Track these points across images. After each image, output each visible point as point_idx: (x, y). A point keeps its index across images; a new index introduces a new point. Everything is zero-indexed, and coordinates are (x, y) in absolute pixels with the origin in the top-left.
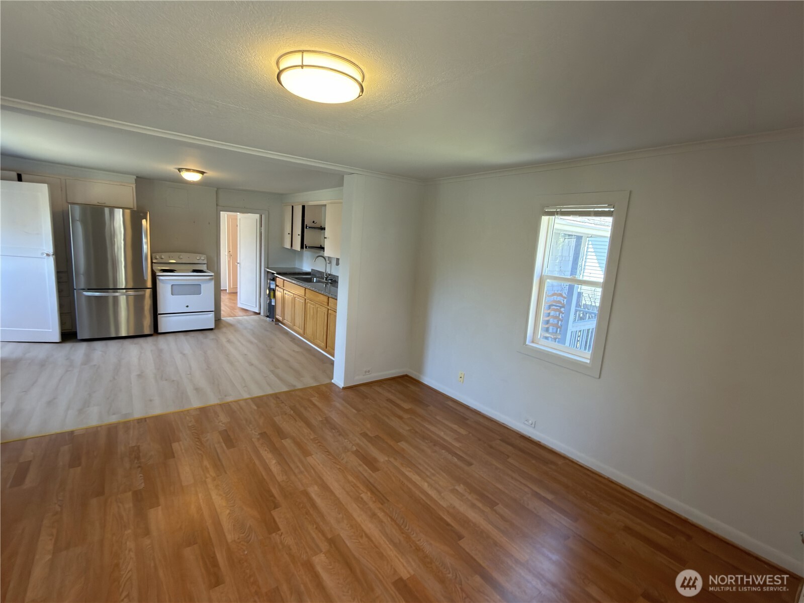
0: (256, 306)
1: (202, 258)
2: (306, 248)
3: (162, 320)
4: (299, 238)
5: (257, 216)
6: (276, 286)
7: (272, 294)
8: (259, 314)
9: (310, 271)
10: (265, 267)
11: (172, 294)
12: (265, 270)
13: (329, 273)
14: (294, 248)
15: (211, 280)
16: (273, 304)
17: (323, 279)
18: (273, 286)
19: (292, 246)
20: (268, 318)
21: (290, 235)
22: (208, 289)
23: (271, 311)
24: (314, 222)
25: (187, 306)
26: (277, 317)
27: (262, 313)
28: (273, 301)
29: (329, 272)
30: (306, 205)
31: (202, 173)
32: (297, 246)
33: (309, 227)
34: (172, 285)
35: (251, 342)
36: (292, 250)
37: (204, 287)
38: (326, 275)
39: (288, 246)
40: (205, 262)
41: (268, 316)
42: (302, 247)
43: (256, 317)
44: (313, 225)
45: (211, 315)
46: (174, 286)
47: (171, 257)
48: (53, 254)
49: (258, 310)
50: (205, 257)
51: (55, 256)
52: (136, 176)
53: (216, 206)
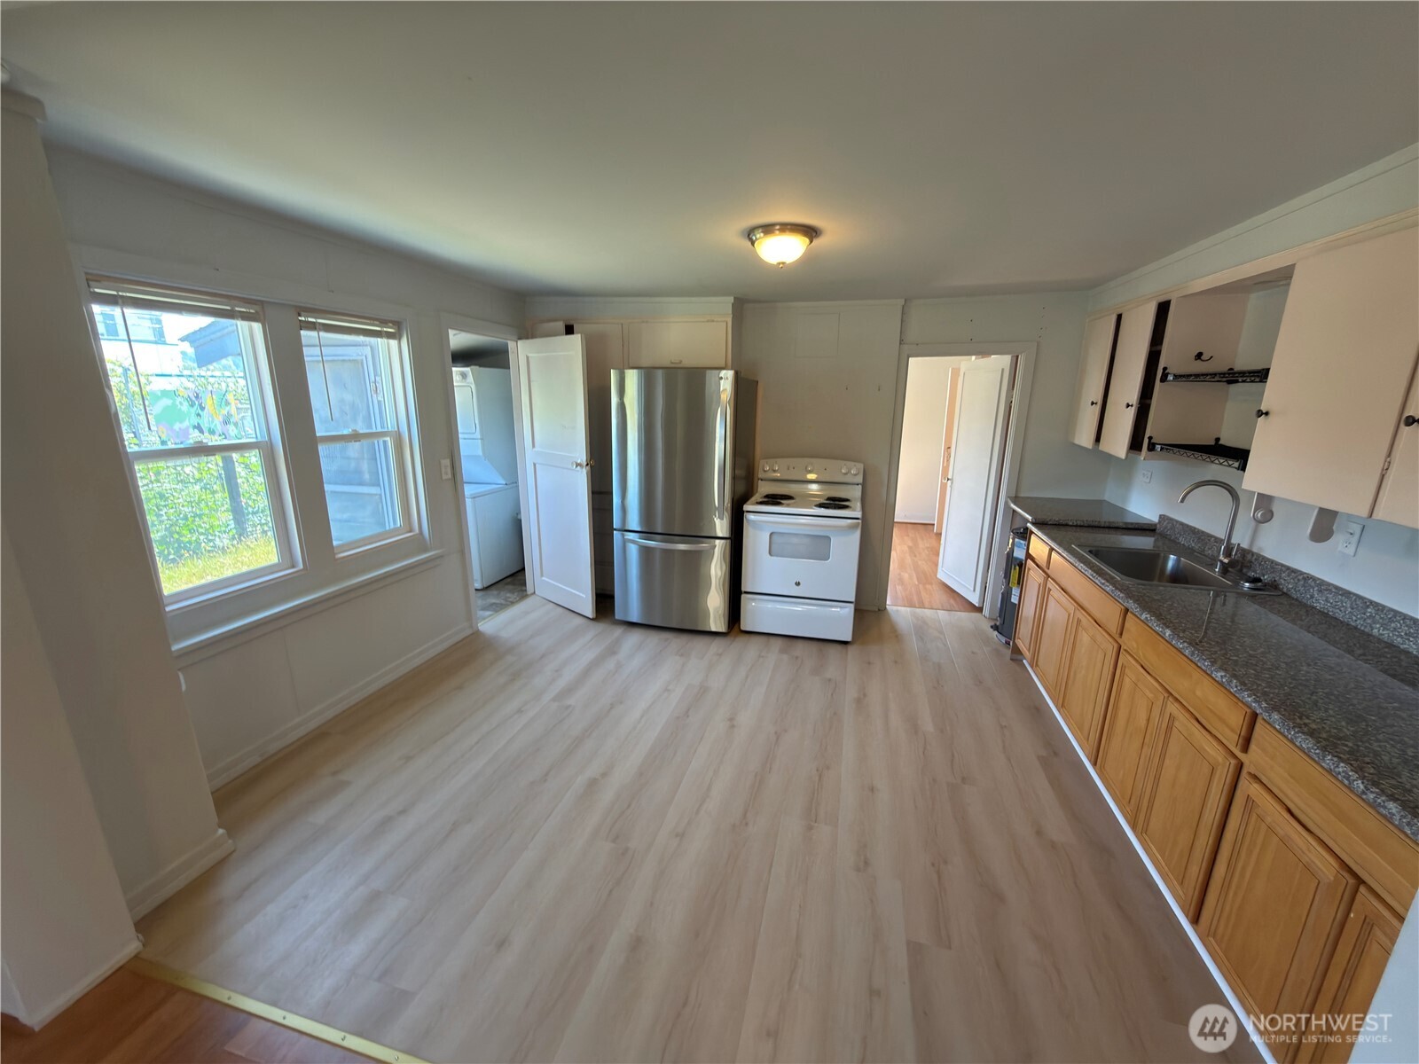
0: (974, 590)
1: (853, 471)
2: (1151, 447)
3: (749, 606)
4: (1130, 415)
5: (1004, 361)
6: (1029, 556)
7: (1015, 574)
8: (980, 610)
9: (1155, 519)
10: (1008, 497)
11: (770, 554)
12: (1006, 505)
13: (1245, 545)
14: (1104, 446)
15: (853, 527)
16: (1014, 600)
17: (1213, 566)
18: (1019, 554)
19: (1098, 439)
20: (996, 633)
21: (1097, 408)
22: (846, 548)
23: (1006, 620)
24: (1199, 356)
25: (798, 584)
26: (1019, 643)
27: (986, 611)
28: (1015, 591)
29: (1241, 539)
30: (1174, 298)
31: (810, 232)
32: (1118, 440)
33: (1176, 377)
34: (771, 534)
35: (914, 727)
36: (1097, 454)
37: (836, 543)
38: (1228, 553)
39: (1085, 438)
40: (860, 479)
41: (995, 628)
42: (1135, 444)
43: (965, 618)
44: (1199, 367)
45: (847, 610)
46: (774, 537)
47: (791, 469)
48: (587, 465)
49: (977, 601)
50: (861, 466)
51: (588, 467)
52: (735, 298)
53: (900, 344)
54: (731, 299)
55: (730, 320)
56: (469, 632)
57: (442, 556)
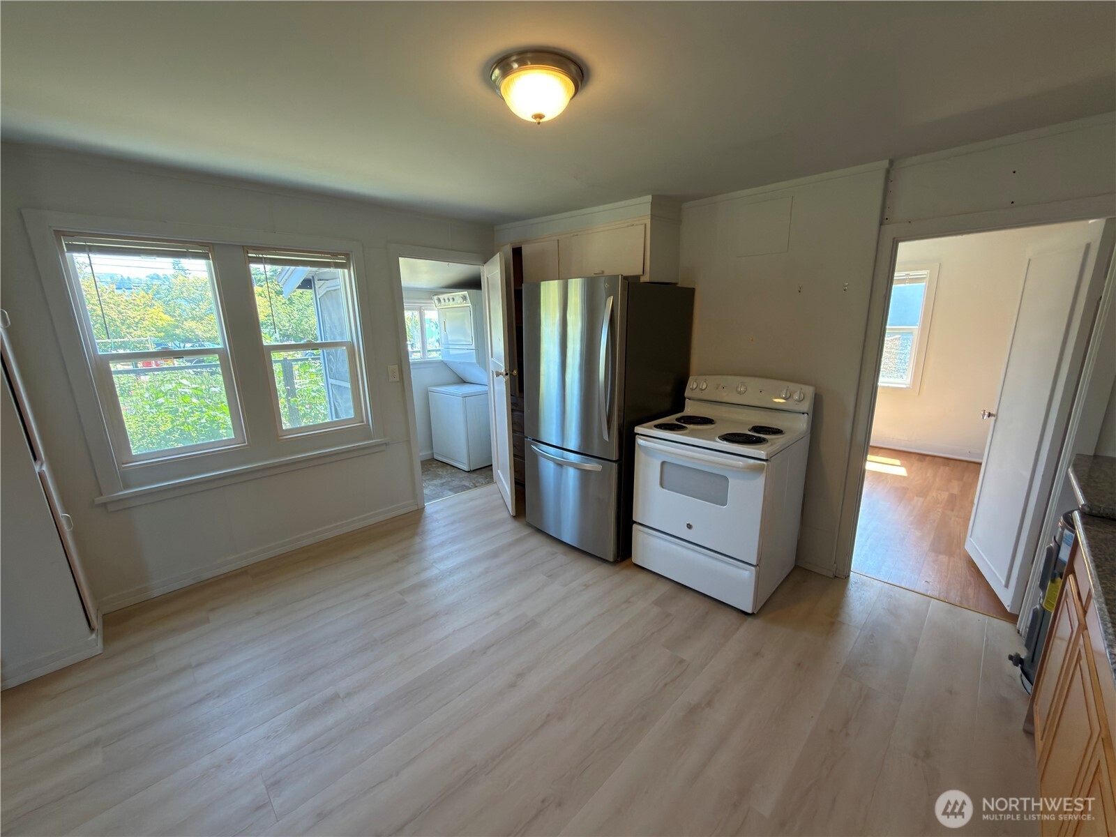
0: (1007, 586)
1: (799, 397)
8: (1013, 618)
11: (662, 485)
20: (1018, 669)
23: (1036, 656)
25: (689, 527)
37: (735, 486)
40: (806, 406)
41: (1016, 660)
45: (747, 573)
46: (666, 466)
47: (721, 388)
48: (507, 374)
49: (1009, 603)
50: (809, 391)
51: (508, 377)
52: (653, 197)
53: (881, 223)
54: (649, 198)
55: (648, 222)
56: (415, 508)
57: (386, 444)
